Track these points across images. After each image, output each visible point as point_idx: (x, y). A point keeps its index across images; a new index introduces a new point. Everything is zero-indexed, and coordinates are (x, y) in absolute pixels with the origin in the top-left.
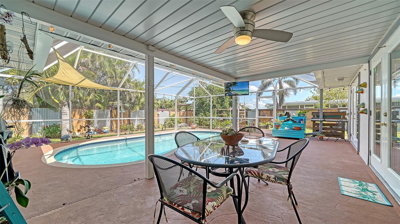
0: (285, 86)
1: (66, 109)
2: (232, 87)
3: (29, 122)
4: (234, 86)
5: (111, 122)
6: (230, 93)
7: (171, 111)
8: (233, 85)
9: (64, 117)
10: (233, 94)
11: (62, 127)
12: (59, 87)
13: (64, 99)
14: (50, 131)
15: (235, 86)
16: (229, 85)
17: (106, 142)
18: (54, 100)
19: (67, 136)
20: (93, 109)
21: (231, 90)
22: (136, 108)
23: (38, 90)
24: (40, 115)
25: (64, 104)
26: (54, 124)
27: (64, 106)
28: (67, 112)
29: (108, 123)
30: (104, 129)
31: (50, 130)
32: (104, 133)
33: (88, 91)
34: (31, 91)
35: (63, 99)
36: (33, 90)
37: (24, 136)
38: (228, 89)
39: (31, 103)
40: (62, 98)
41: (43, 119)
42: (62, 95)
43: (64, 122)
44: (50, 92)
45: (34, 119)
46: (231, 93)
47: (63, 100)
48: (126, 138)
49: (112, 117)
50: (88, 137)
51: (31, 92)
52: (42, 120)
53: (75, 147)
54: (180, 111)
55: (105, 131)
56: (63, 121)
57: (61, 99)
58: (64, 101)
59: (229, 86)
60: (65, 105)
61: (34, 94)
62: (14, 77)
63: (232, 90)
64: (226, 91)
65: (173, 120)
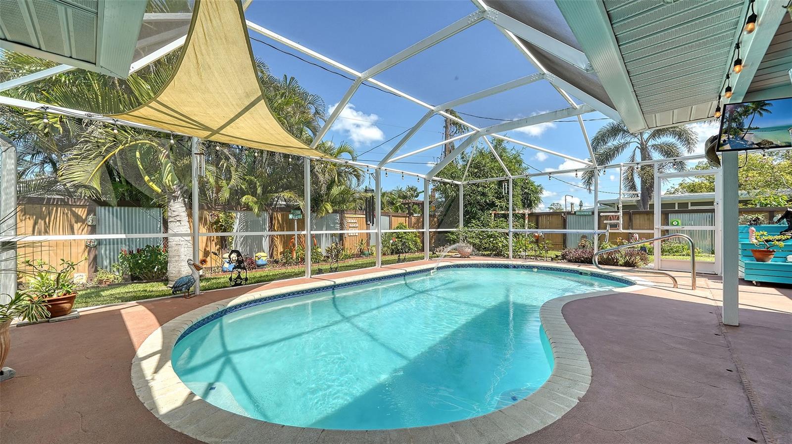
0: (656, 156)
1: (177, 208)
2: (750, 117)
3: (91, 241)
4: (757, 115)
5: (272, 239)
6: (739, 141)
7: (393, 216)
8: (754, 110)
9: (173, 227)
10: (753, 144)
11: (170, 254)
12: (161, 152)
13: (175, 182)
14: (138, 263)
15: (761, 114)
16: (739, 110)
17: (289, 295)
18: (151, 184)
19: (189, 280)
20: (234, 210)
21: (746, 127)
22: (325, 208)
23: (111, 154)
24: (119, 222)
25: (174, 194)
26: (147, 246)
27: (174, 200)
28: (182, 214)
29: (266, 244)
30: (259, 259)
31: (140, 261)
32: (258, 266)
33: (225, 166)
34: (93, 156)
35: (173, 181)
36: (100, 154)
37: (79, 274)
38: (734, 125)
39: (95, 186)
40: (170, 179)
41: (125, 233)
42: (170, 172)
43: (172, 241)
44: (139, 163)
45: (101, 231)
46: (742, 138)
47: (170, 183)
48: (335, 282)
49: (274, 228)
50: (239, 281)
51: (94, 158)
52: (123, 236)
53: (217, 314)
54: (410, 216)
55: (260, 262)
56: (171, 239)
57: (167, 182)
58: (175, 187)
59: (740, 115)
60: (175, 198)
61: (102, 165)
62: (47, 108)
63: (750, 128)
64: (725, 133)
65: (400, 236)
